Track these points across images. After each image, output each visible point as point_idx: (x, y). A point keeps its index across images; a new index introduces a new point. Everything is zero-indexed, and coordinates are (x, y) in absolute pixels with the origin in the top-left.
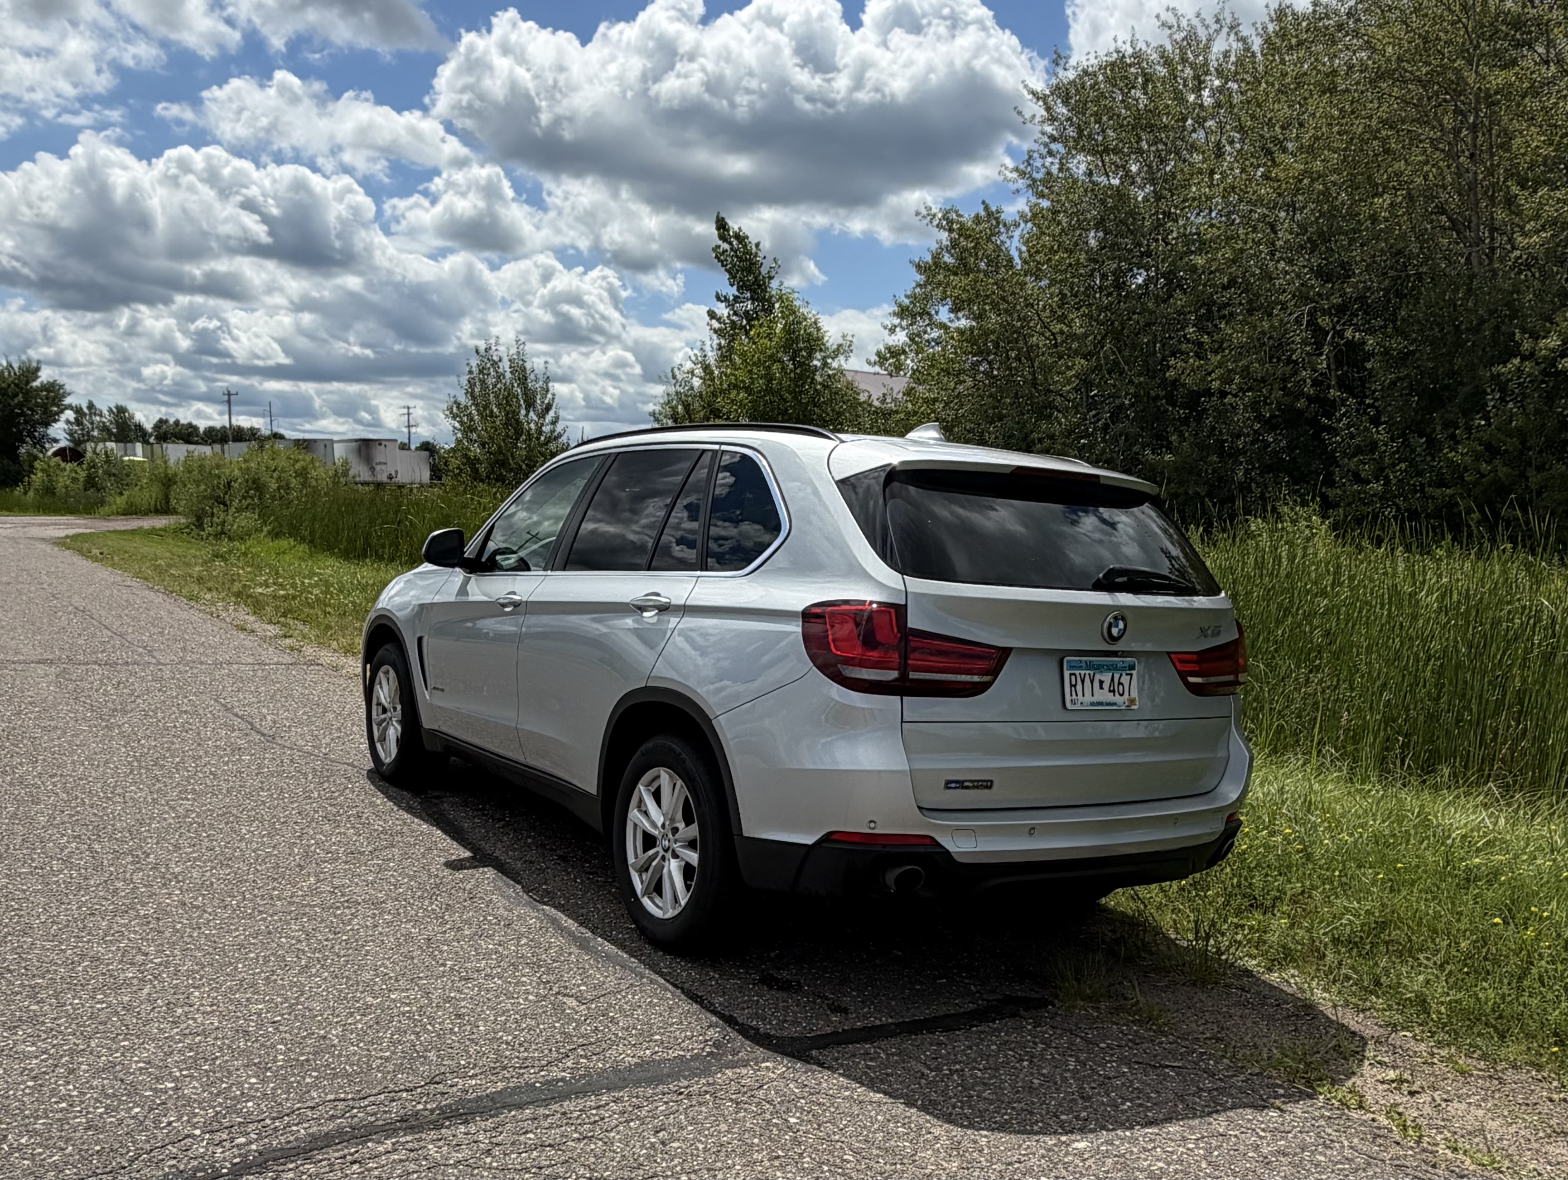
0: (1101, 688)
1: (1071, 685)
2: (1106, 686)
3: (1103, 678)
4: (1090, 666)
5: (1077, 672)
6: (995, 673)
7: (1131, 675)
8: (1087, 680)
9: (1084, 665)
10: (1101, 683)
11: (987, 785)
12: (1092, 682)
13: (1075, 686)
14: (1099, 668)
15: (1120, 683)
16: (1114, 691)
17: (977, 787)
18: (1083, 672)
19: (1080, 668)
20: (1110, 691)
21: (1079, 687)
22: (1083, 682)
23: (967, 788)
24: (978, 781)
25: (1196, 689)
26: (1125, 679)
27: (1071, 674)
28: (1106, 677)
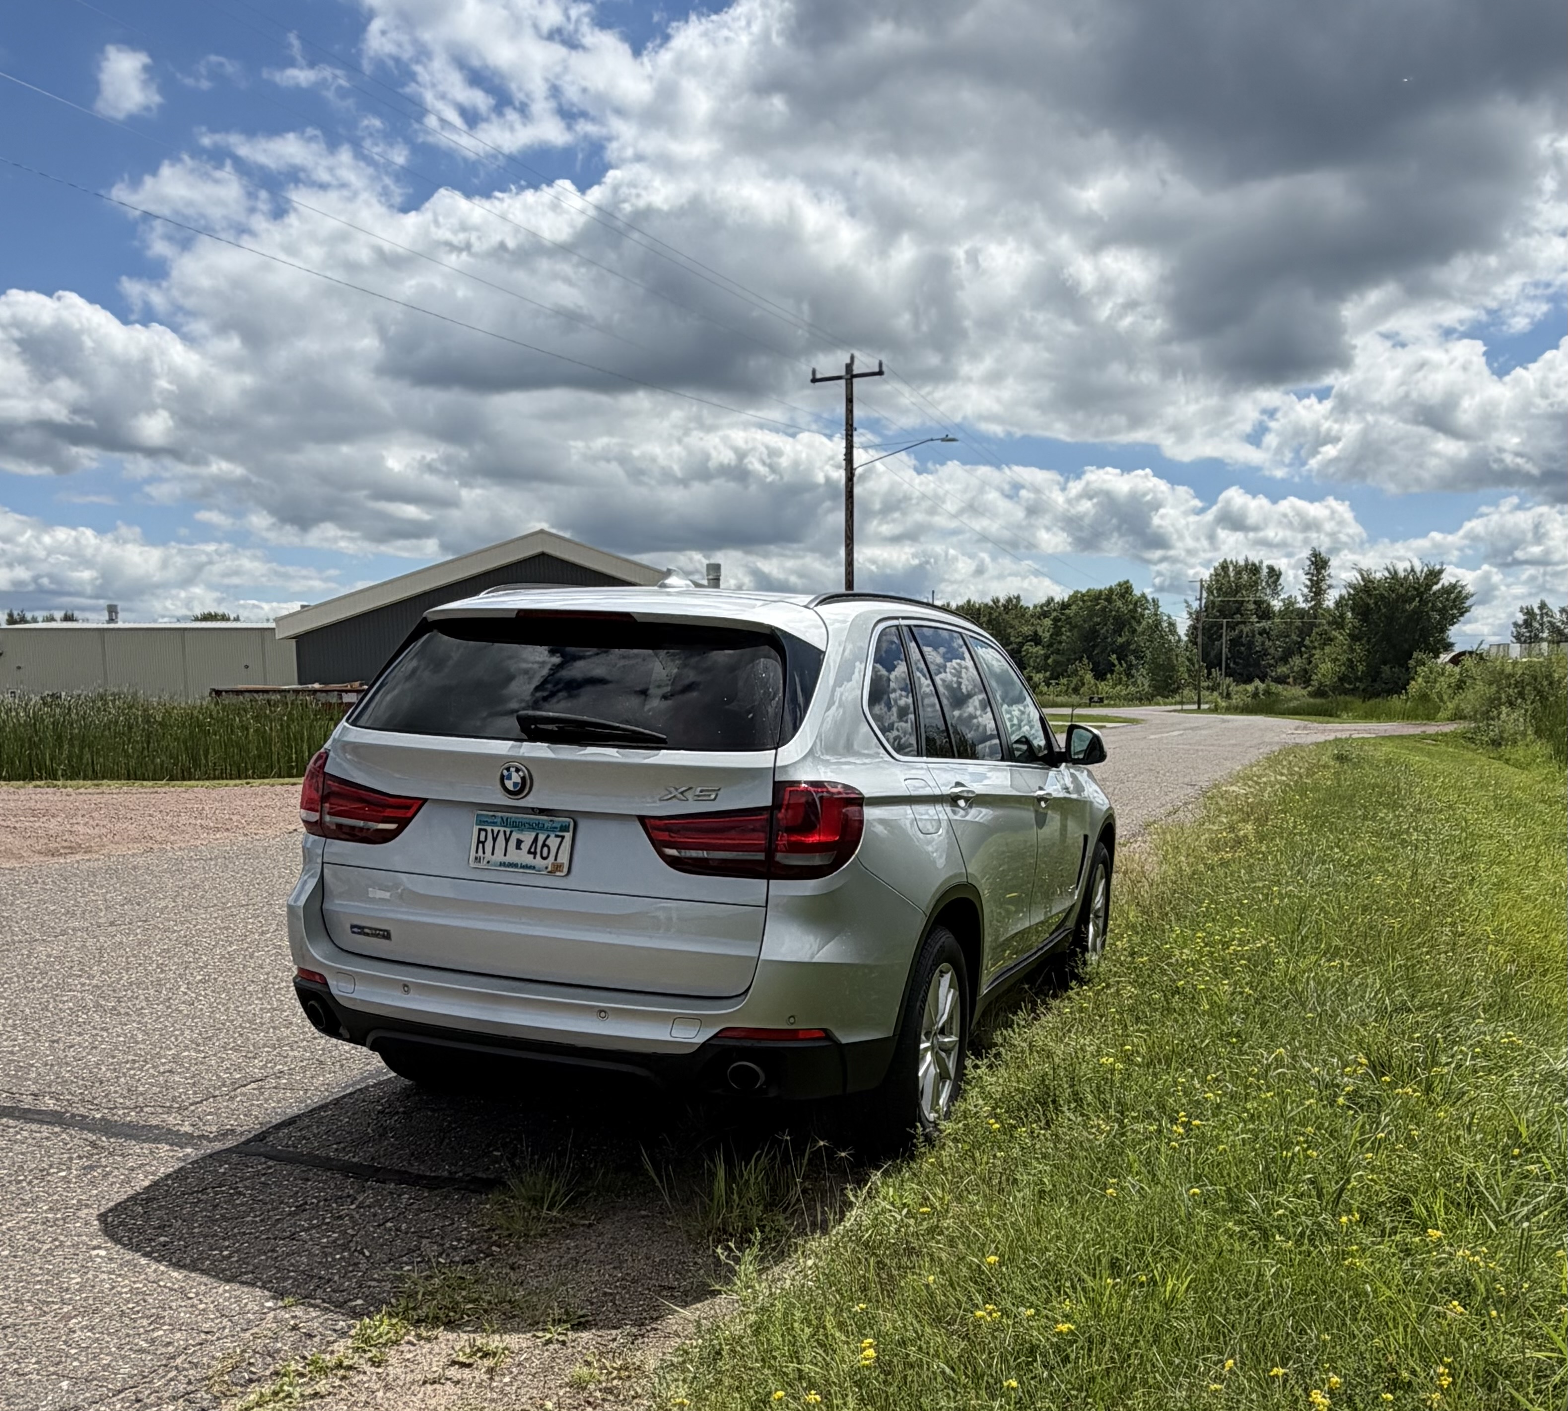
0: (518, 847)
1: (479, 842)
2: (525, 846)
3: (521, 837)
4: (505, 823)
5: (489, 828)
6: (403, 823)
7: (563, 837)
8: (501, 838)
9: (499, 820)
10: (519, 843)
11: (386, 935)
12: (507, 840)
13: (483, 843)
14: (519, 826)
15: (544, 845)
16: (535, 853)
17: (377, 936)
18: (496, 829)
19: (494, 824)
20: (529, 852)
21: (489, 844)
22: (495, 839)
23: (367, 934)
24: (376, 929)
25: (673, 863)
26: (553, 842)
27: (480, 830)
28: (528, 838)
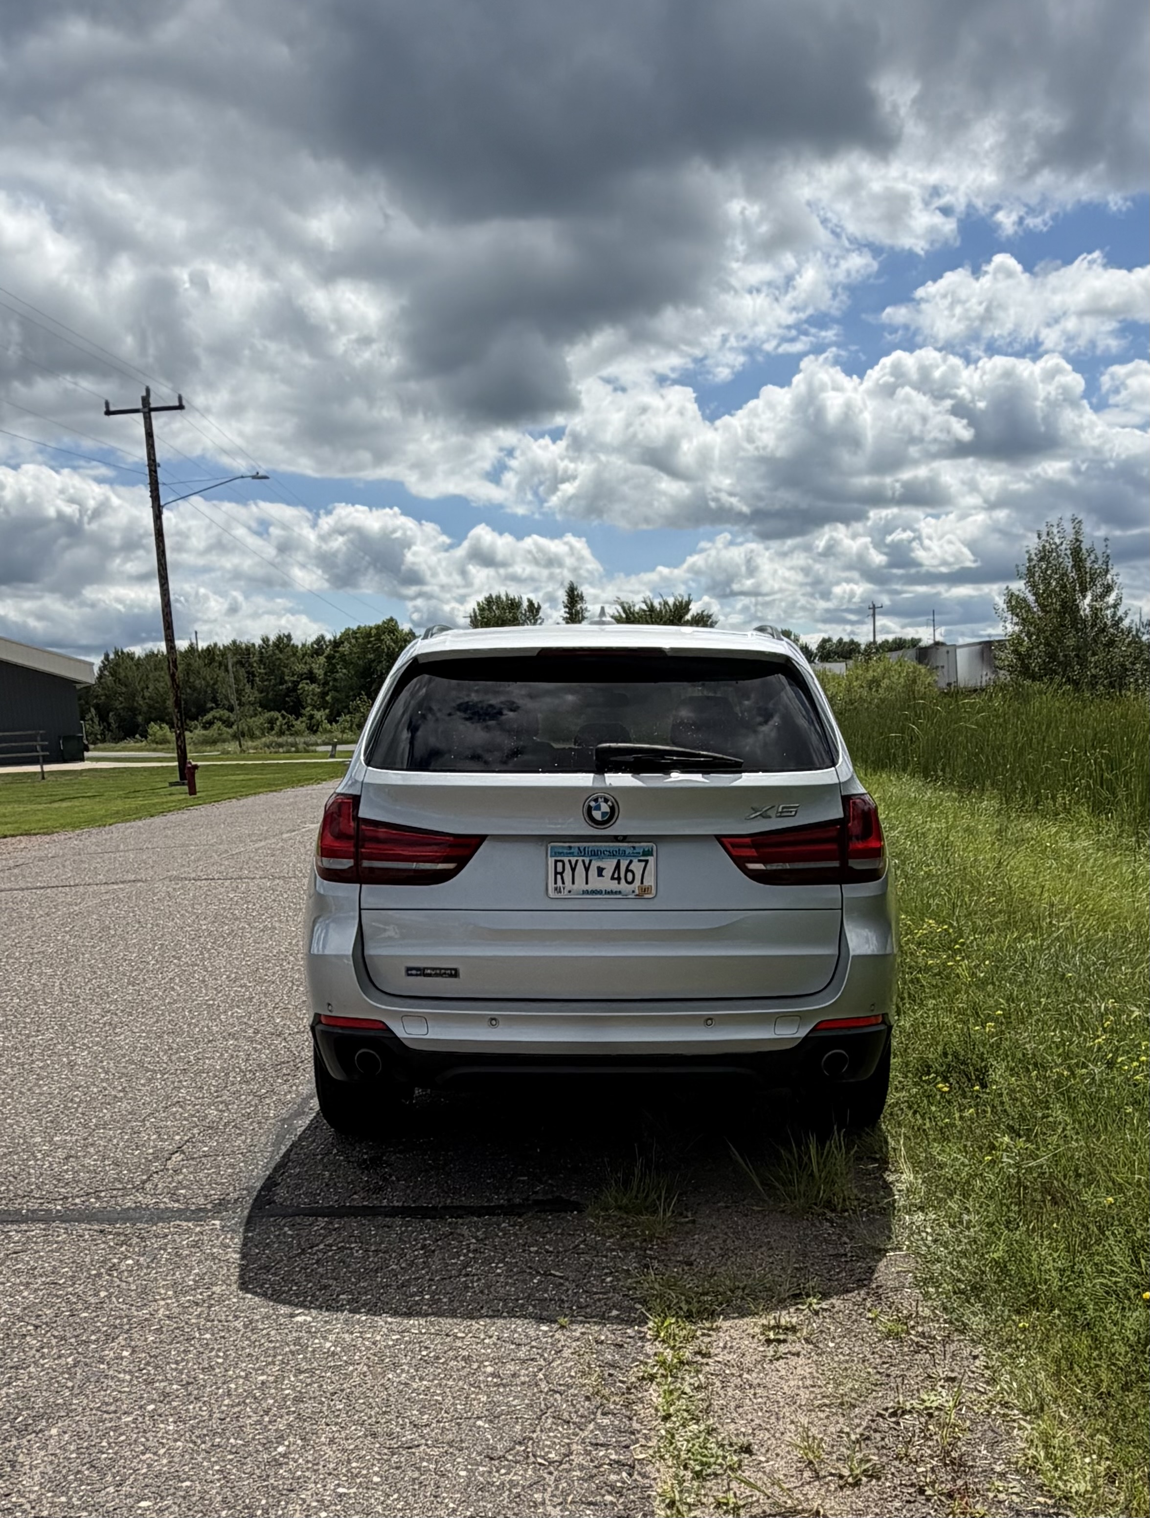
0: (600, 875)
1: (556, 873)
2: (608, 873)
3: (602, 864)
4: (581, 852)
5: (566, 859)
6: (462, 862)
7: (647, 862)
8: (580, 868)
9: (577, 850)
10: (600, 871)
11: (454, 973)
12: (587, 869)
13: (561, 874)
14: (595, 854)
15: (628, 870)
16: (619, 879)
17: (441, 975)
18: (573, 860)
19: (572, 854)
20: (613, 878)
21: (567, 875)
22: (573, 870)
23: (429, 975)
24: (440, 969)
25: (760, 877)
26: (637, 867)
27: (556, 861)
28: (609, 865)
